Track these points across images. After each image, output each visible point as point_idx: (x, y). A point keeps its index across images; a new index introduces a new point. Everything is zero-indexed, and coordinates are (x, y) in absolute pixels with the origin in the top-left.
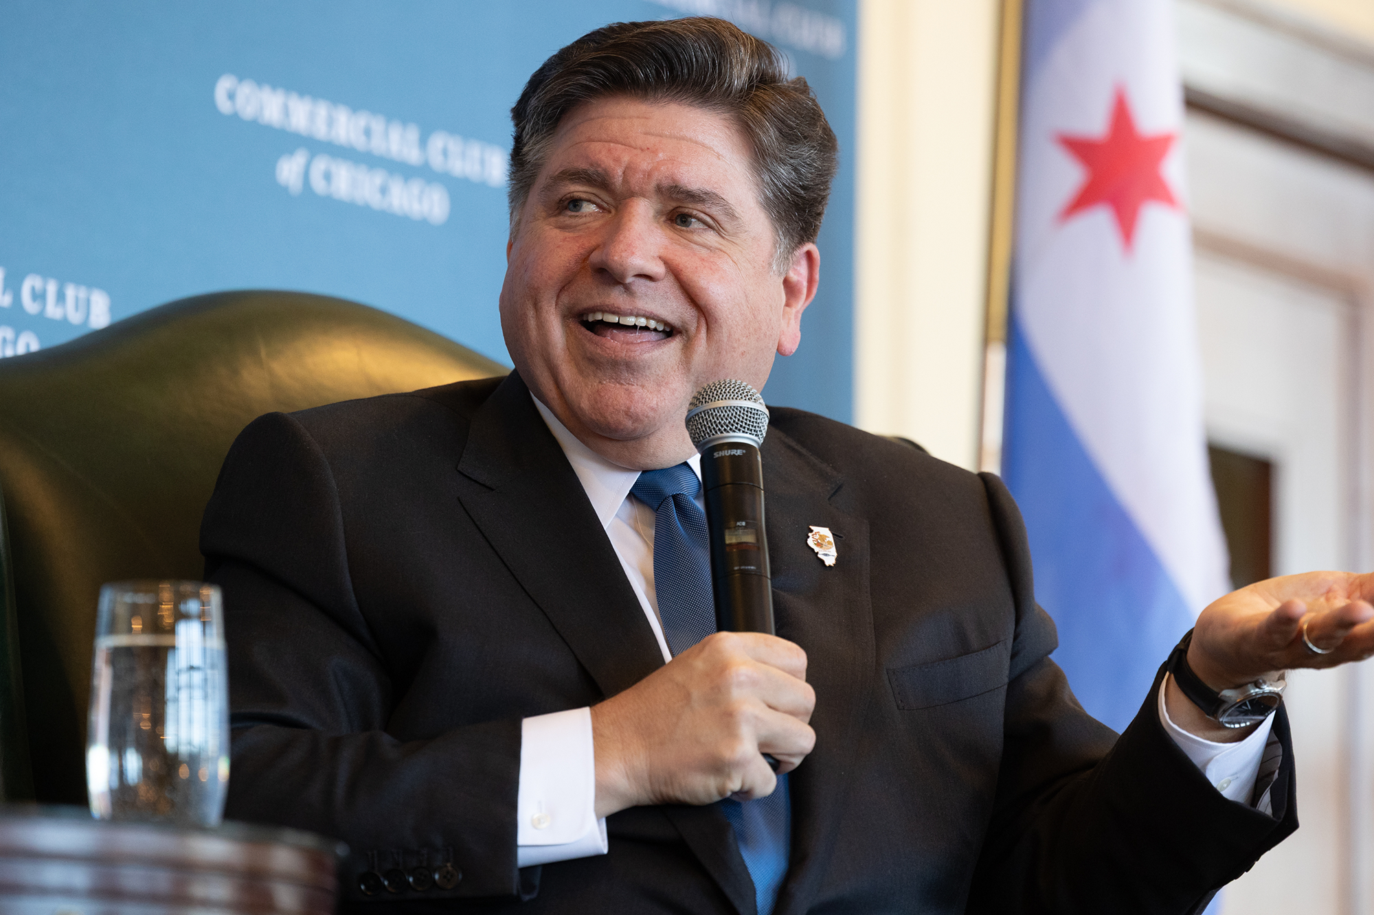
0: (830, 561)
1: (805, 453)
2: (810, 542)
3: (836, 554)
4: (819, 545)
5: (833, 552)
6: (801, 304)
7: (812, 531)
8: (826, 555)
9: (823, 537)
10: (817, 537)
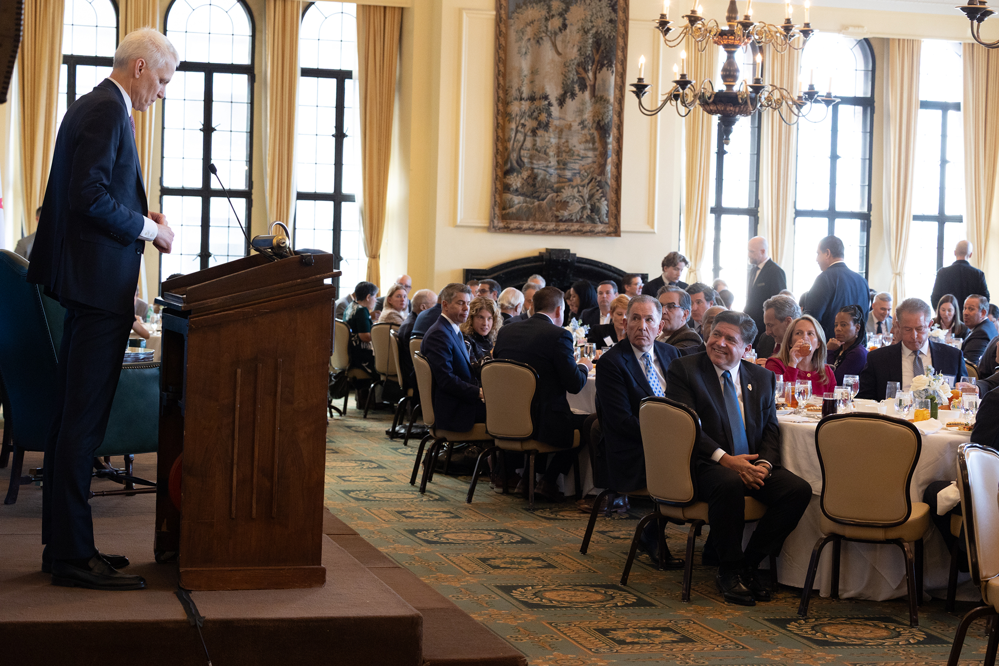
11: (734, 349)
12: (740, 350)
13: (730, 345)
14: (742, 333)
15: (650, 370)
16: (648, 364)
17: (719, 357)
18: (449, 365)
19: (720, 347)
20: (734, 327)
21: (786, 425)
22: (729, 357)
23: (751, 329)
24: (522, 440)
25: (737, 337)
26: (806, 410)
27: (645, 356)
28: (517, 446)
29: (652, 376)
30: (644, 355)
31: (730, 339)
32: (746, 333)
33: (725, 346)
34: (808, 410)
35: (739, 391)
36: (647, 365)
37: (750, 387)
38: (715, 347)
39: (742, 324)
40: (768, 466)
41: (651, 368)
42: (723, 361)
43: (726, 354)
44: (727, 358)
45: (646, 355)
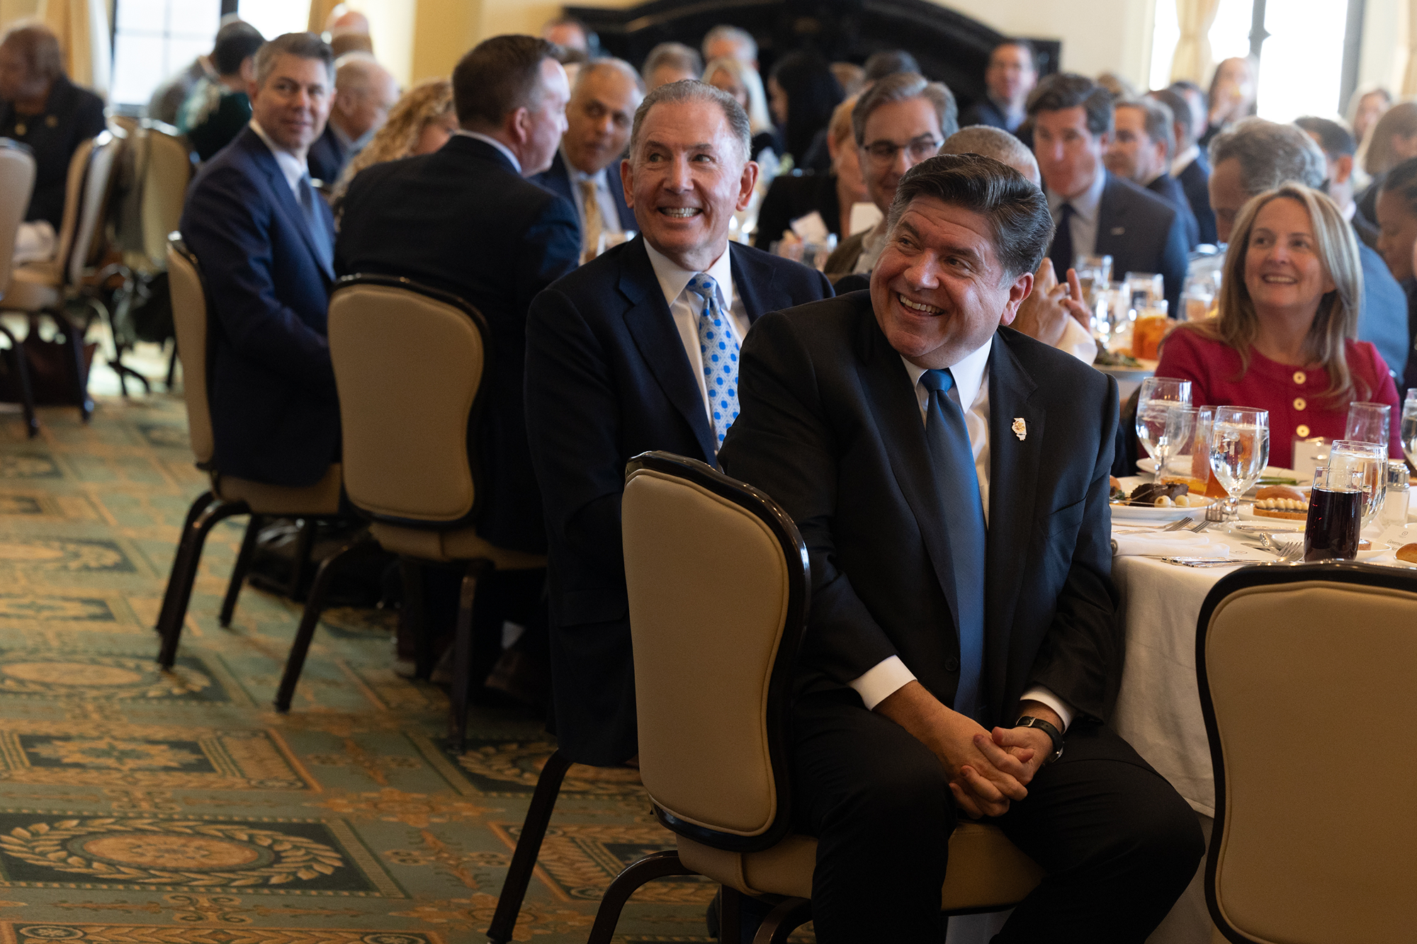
0: (1022, 438)
1: (1021, 368)
2: (1014, 428)
3: (1026, 434)
4: (1018, 429)
5: (1024, 432)
6: (1019, 301)
7: (1015, 421)
8: (1021, 435)
9: (1019, 425)
10: (1017, 424)
11: (970, 296)
12: (990, 296)
13: (951, 281)
14: (996, 239)
15: (714, 329)
16: (708, 310)
17: (914, 327)
18: (262, 271)
19: (917, 291)
20: (967, 217)
21: (1146, 573)
22: (953, 325)
23: (1030, 222)
24: (443, 529)
25: (983, 248)
26: (1248, 509)
27: (698, 286)
28: (429, 546)
29: (719, 352)
30: (693, 282)
31: (953, 257)
32: (1011, 240)
33: (935, 284)
34: (1259, 511)
35: (979, 438)
36: (704, 313)
37: (1020, 428)
38: (901, 288)
39: (995, 207)
40: (1050, 719)
41: (718, 323)
42: (928, 344)
43: (939, 313)
44: (943, 329)
45: (700, 283)
